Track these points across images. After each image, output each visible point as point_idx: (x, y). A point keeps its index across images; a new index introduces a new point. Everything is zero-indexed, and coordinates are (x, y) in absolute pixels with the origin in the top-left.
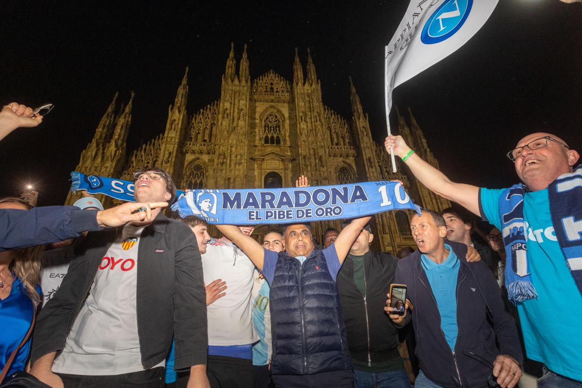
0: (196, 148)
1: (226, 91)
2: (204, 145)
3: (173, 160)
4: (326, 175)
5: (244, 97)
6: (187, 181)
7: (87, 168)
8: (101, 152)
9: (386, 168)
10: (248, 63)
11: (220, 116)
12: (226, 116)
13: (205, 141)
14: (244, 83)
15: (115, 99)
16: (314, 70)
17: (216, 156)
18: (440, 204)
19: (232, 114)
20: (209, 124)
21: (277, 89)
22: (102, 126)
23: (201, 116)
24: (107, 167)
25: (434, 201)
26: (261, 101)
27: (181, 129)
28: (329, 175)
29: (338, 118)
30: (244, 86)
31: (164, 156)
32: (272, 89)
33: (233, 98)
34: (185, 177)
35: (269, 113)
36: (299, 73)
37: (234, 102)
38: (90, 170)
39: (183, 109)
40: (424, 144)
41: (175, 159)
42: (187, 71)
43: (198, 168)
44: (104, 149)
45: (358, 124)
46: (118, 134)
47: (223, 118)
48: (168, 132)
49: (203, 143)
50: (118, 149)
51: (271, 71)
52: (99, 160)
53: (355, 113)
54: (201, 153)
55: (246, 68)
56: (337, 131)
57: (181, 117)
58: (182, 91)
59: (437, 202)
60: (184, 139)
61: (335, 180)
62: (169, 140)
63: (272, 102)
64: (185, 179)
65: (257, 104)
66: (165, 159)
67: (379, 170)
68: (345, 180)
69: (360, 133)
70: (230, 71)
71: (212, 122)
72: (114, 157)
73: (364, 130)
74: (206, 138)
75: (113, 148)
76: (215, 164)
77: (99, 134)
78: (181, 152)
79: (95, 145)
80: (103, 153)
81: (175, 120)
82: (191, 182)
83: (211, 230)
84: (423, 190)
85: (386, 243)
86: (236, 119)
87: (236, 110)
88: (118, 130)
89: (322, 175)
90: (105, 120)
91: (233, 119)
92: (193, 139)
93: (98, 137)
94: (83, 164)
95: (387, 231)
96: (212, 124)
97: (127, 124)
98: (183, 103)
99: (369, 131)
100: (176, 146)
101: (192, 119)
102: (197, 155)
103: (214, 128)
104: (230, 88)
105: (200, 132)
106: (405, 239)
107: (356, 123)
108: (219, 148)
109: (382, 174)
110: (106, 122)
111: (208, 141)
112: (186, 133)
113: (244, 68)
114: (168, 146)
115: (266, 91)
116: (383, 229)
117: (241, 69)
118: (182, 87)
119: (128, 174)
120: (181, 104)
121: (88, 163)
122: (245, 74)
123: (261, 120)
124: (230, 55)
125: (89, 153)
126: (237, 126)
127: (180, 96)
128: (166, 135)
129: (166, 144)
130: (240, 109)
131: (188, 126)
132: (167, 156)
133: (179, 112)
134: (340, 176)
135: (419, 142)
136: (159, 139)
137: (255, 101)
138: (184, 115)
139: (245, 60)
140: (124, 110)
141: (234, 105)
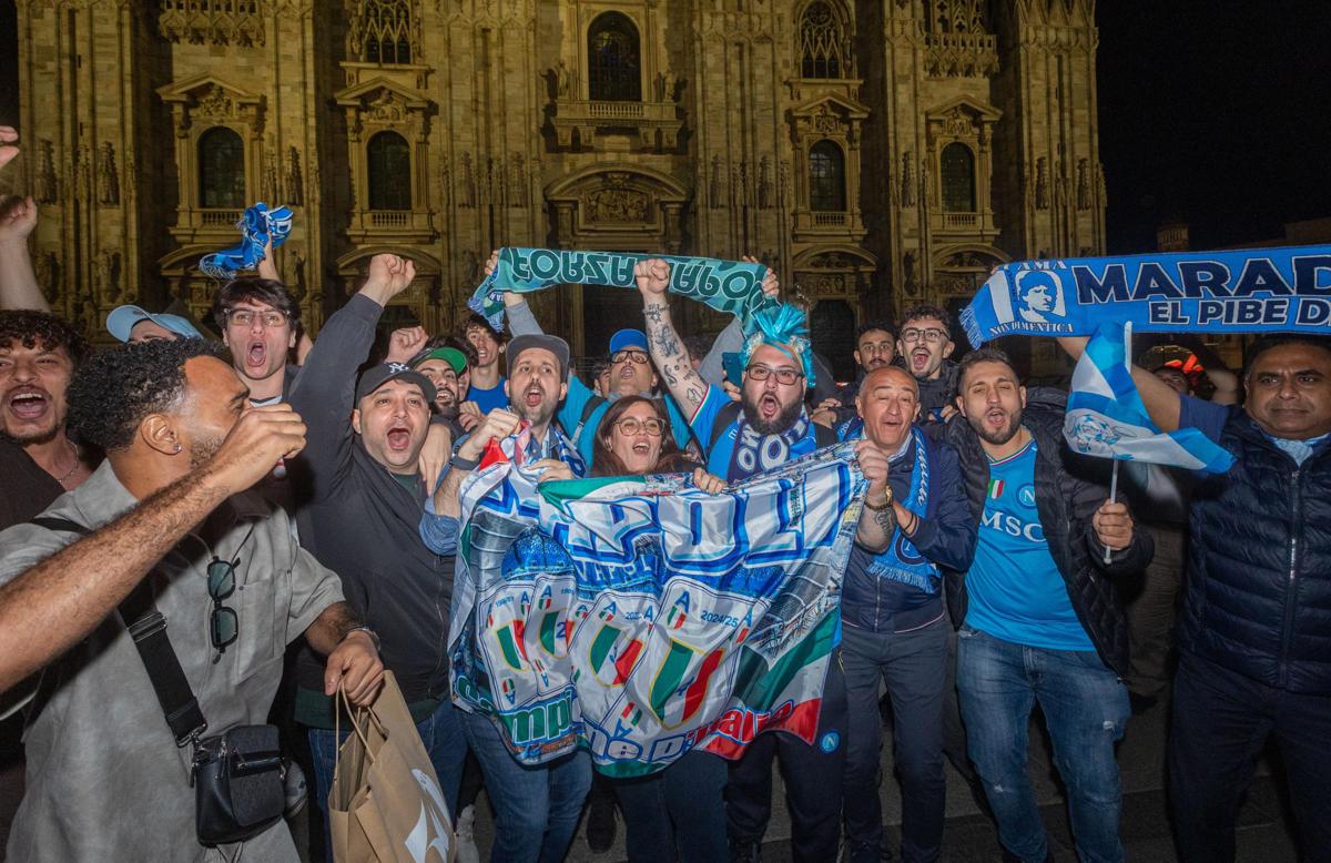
4: (766, 26)
6: (361, 36)
9: (942, 7)
18: (1067, 124)
25: (1055, 117)
28: (776, 27)
34: (354, 21)
59: (1061, 121)
61: (791, 42)
64: (355, 29)
67: (920, 14)
68: (820, 44)
82: (373, 39)
83: (450, 185)
84: (1033, 82)
85: (905, 231)
89: (756, 29)
95: (914, 199)
106: (955, 219)
109: (928, 28)
116: (904, 192)
119: (181, 6)
134: (807, 32)
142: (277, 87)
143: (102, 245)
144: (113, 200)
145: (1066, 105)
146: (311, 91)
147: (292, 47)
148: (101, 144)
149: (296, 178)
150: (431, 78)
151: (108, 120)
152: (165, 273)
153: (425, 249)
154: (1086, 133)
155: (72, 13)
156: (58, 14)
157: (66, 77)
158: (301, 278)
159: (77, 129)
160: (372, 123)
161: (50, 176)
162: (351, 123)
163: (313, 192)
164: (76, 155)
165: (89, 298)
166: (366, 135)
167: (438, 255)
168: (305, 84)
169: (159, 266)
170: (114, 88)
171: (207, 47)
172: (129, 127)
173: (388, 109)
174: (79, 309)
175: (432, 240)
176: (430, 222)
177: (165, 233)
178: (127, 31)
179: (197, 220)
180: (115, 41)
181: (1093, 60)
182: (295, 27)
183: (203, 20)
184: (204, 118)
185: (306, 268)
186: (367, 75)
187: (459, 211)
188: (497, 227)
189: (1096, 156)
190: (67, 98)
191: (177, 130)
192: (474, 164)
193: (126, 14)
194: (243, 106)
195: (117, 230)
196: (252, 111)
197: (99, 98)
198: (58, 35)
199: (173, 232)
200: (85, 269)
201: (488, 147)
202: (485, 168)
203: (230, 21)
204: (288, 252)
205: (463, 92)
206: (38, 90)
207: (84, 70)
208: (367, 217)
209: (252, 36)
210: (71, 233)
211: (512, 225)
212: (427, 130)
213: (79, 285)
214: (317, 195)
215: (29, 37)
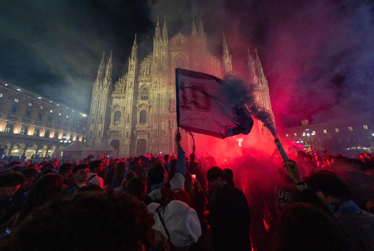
0: (144, 79)
1: (156, 47)
2: (147, 77)
3: (133, 86)
5: (165, 50)
6: (141, 96)
7: (96, 91)
8: (101, 83)
10: (167, 28)
11: (154, 61)
12: (156, 61)
13: (147, 75)
14: (165, 41)
15: (103, 55)
16: (203, 29)
17: (153, 83)
18: (265, 104)
19: (159, 60)
20: (149, 66)
21: (183, 43)
22: (100, 70)
23: (145, 62)
24: (105, 91)
26: (174, 51)
27: (135, 69)
29: (215, 58)
30: (165, 43)
31: (129, 84)
32: (180, 43)
33: (159, 51)
34: (140, 94)
35: (178, 57)
36: (194, 32)
37: (160, 53)
38: (98, 92)
39: (135, 58)
40: (261, 71)
41: (134, 86)
42: (136, 36)
43: (145, 89)
44: (102, 82)
45: (225, 61)
46: (107, 74)
47: (155, 62)
48: (130, 72)
49: (146, 77)
50: (108, 82)
51: (180, 32)
52: (101, 87)
53: (224, 55)
54: (146, 81)
55: (166, 31)
56: (214, 66)
57: (135, 63)
58: (134, 48)
59: (263, 104)
60: (138, 75)
62: (130, 76)
63: (180, 51)
64: (140, 95)
65: (172, 53)
66: (129, 85)
69: (226, 67)
70: (157, 34)
71: (150, 64)
72: (107, 86)
73: (228, 65)
74: (148, 74)
75: (106, 81)
76: (153, 87)
77: (99, 74)
78: (137, 82)
79: (98, 80)
80: (102, 84)
81: (132, 65)
82: (142, 96)
83: (152, 118)
84: (257, 97)
86: (161, 63)
87: (161, 57)
88: (107, 72)
90: (101, 67)
91: (160, 62)
92: (142, 75)
93: (99, 76)
94: (95, 89)
96: (150, 66)
97: (111, 68)
98: (135, 55)
99: (231, 65)
100: (134, 79)
101: (140, 63)
102: (144, 83)
103: (151, 68)
104: (158, 44)
105: (145, 70)
107: (224, 61)
108: (154, 79)
110: (101, 68)
111: (149, 75)
112: (138, 71)
113: (165, 31)
114: (130, 79)
115: (177, 45)
117: (163, 32)
118: (134, 46)
119: (115, 93)
120: (134, 56)
121: (97, 89)
122: (165, 35)
123: (174, 62)
124: (157, 24)
125: (97, 84)
126: (162, 66)
127: (134, 51)
128: (129, 73)
129: (129, 78)
130: (163, 56)
131: (139, 67)
132: (130, 84)
133: (134, 60)
135: (259, 70)
136: (126, 75)
137: (171, 51)
138: (136, 62)
139: (165, 27)
140: (108, 61)
141: (160, 54)
142: (127, 105)
143: (99, 130)
144: (101, 123)
145: (264, 101)
146: (132, 105)
147: (130, 99)
148: (101, 114)
149: (128, 118)
150: (151, 102)
151: (102, 111)
152: (107, 134)
153: (148, 129)
154: (269, 105)
155: (100, 96)
156: (98, 96)
157: (97, 105)
158: (127, 135)
159: (98, 112)
160: (141, 109)
161: (93, 119)
162: (138, 109)
163: (131, 120)
164: (97, 116)
165: (95, 138)
166: (140, 111)
167: (150, 130)
168: (131, 104)
169: (106, 133)
170: (104, 106)
171: (118, 99)
172: (105, 112)
173: (144, 107)
174: (94, 140)
175: (149, 128)
176: (149, 125)
177: (108, 127)
178: (107, 98)
179: (113, 125)
180: (105, 99)
181: (268, 93)
182: (130, 96)
183: (118, 95)
184: (116, 109)
185: (128, 133)
186: (141, 102)
187: (153, 123)
188: (160, 125)
189: (271, 110)
190: (97, 108)
191: (112, 111)
192: (156, 115)
193: (107, 95)
194: (122, 107)
195: (101, 127)
196: (123, 108)
197: (101, 108)
198: (97, 99)
199: (109, 127)
200: (95, 133)
201: (159, 112)
202: (158, 116)
203: (121, 95)
204: (126, 130)
205: (155, 104)
206: (93, 107)
207: (100, 104)
208: (139, 124)
209: (124, 97)
210: (94, 128)
211: (162, 125)
212: (149, 110)
213: (94, 136)
214: (131, 121)
215: (93, 99)
